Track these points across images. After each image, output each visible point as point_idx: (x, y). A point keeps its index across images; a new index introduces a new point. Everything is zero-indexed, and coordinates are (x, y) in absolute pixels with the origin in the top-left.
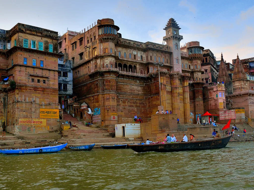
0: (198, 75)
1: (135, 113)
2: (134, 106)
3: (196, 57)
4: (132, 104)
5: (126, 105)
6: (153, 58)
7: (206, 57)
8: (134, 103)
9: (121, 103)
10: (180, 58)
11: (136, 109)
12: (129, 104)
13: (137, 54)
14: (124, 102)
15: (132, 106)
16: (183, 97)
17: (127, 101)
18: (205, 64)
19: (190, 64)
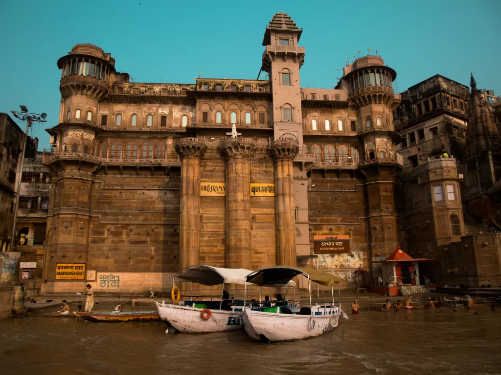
0: (374, 147)
1: (149, 258)
2: (149, 242)
3: (381, 95)
4: (143, 238)
5: (122, 241)
6: (211, 116)
7: (432, 97)
8: (148, 234)
9: (105, 236)
10: (298, 106)
11: (153, 248)
12: (133, 238)
13: (171, 113)
14: (117, 234)
15: (144, 242)
16: (273, 212)
17: (126, 229)
18: (425, 116)
19: (354, 118)
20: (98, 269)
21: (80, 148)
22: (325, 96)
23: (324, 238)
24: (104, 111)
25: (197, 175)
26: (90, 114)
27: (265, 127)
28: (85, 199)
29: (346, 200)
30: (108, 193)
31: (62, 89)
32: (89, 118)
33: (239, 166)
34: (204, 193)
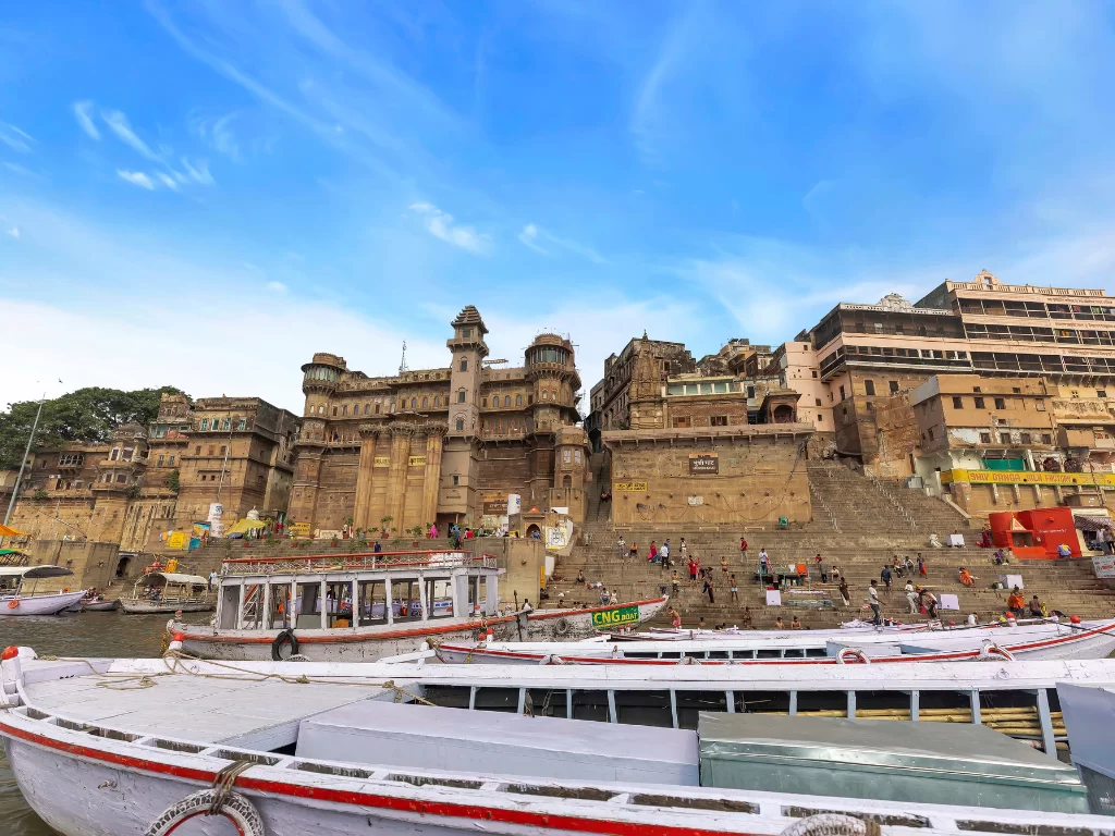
9: (328, 502)
10: (470, 388)
19: (530, 393)
20: (321, 528)
21: (312, 436)
22: (508, 375)
23: (492, 500)
24: (337, 404)
25: (370, 451)
26: (322, 409)
27: (442, 409)
28: (315, 474)
29: (515, 468)
30: (333, 469)
31: (304, 391)
32: (321, 410)
33: (397, 443)
34: (376, 465)
